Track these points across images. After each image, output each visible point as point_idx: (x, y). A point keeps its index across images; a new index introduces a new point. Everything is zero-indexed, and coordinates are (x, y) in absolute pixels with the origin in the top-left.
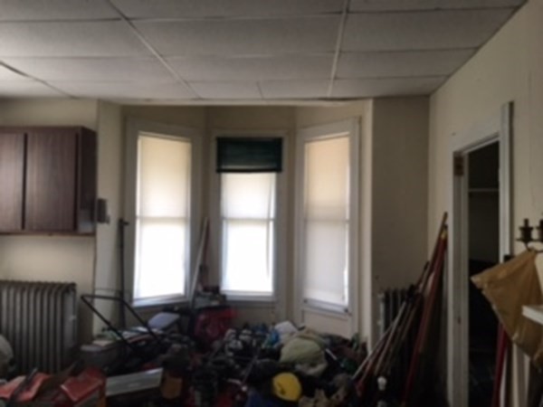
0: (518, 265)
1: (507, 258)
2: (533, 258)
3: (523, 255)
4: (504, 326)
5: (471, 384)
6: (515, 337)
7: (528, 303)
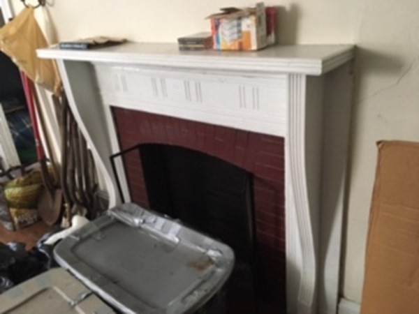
0: (22, 22)
1: (11, 20)
2: (32, 13)
3: (23, 13)
4: (26, 73)
5: (13, 136)
6: (37, 80)
7: (39, 47)
